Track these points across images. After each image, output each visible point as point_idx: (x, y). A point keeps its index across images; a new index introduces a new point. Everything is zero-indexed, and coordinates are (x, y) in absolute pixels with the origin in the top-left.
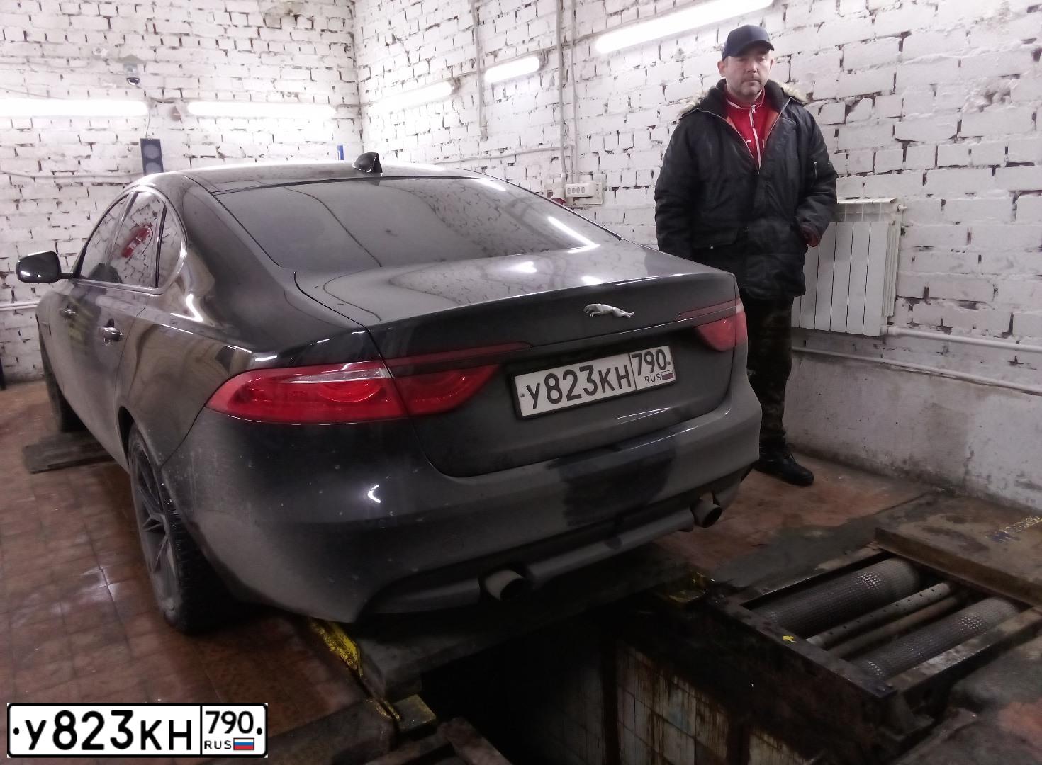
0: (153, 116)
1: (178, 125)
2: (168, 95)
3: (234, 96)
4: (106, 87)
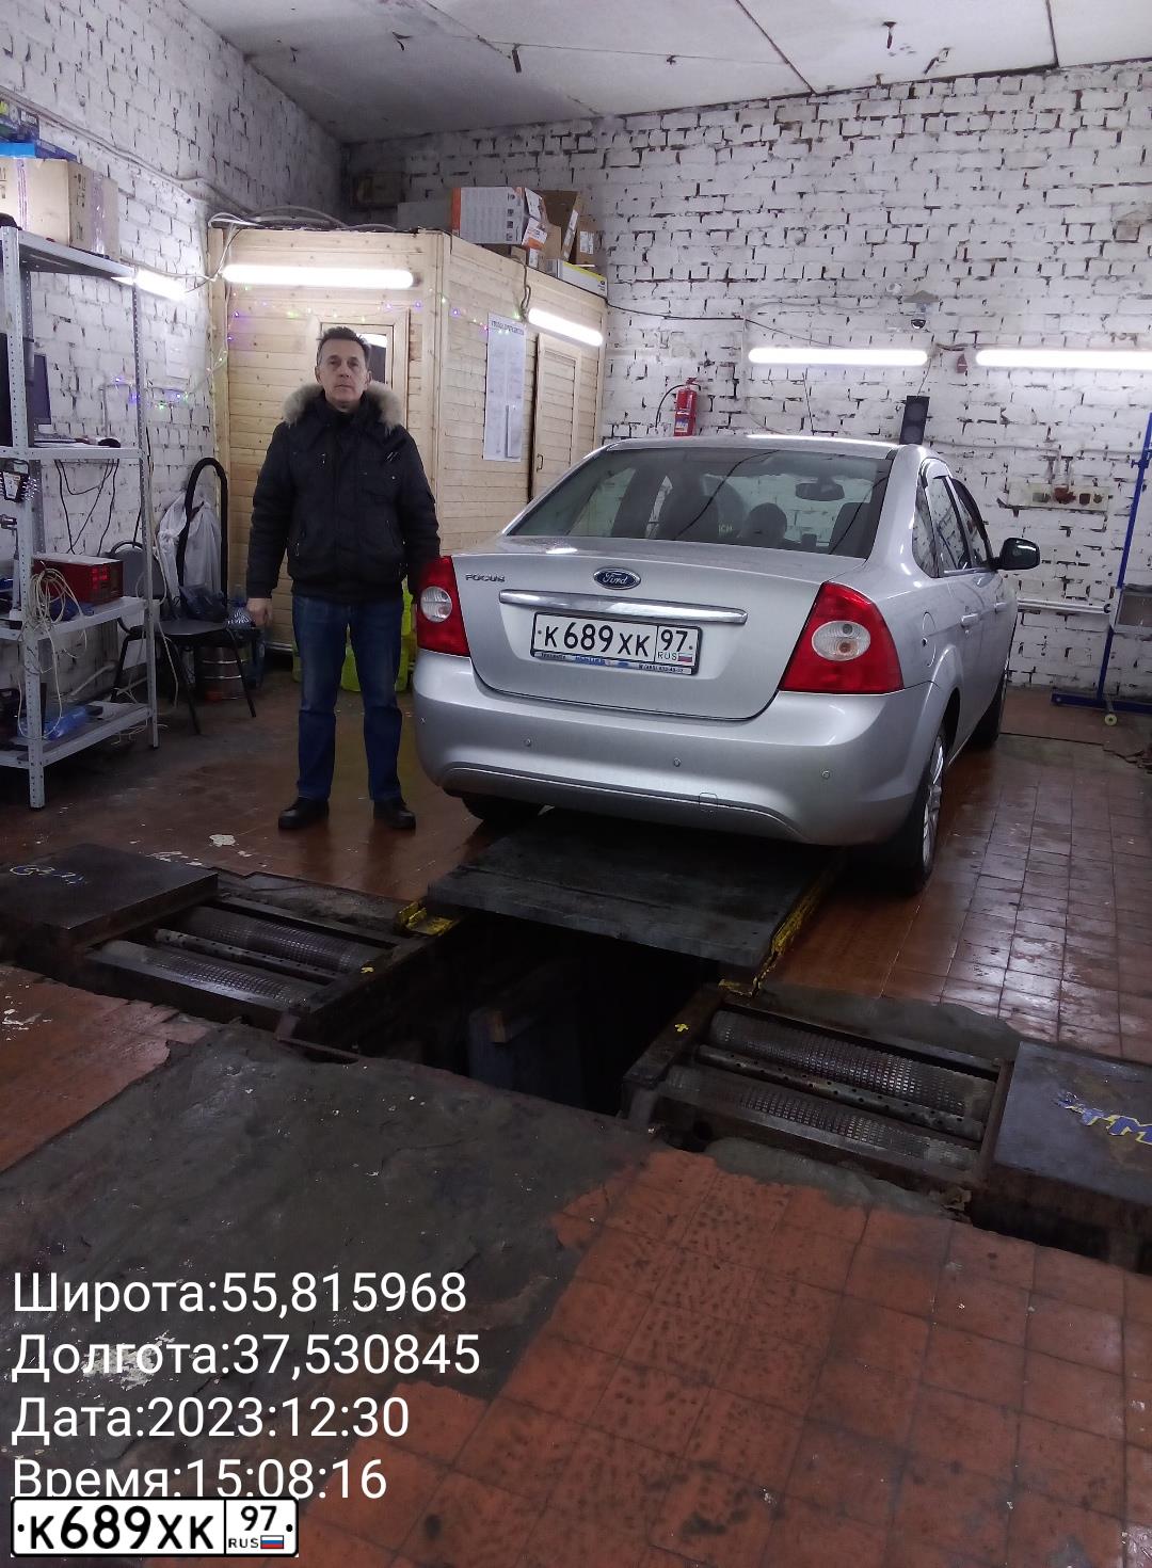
0: (932, 367)
1: (962, 378)
2: (959, 340)
3: (1042, 340)
4: (892, 331)
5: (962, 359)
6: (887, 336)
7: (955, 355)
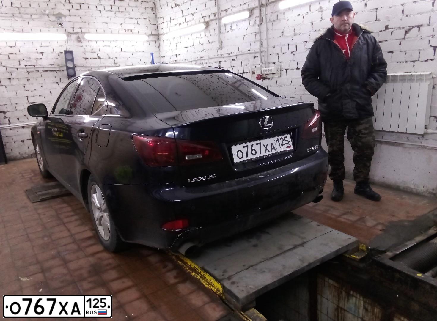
0: (69, 40)
1: (80, 44)
2: (75, 31)
3: (104, 31)
4: (48, 27)
5: (78, 38)
6: (47, 29)
7: (75, 36)
